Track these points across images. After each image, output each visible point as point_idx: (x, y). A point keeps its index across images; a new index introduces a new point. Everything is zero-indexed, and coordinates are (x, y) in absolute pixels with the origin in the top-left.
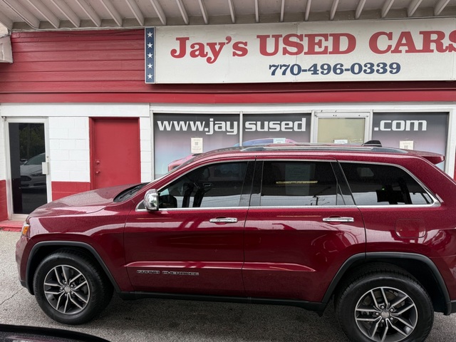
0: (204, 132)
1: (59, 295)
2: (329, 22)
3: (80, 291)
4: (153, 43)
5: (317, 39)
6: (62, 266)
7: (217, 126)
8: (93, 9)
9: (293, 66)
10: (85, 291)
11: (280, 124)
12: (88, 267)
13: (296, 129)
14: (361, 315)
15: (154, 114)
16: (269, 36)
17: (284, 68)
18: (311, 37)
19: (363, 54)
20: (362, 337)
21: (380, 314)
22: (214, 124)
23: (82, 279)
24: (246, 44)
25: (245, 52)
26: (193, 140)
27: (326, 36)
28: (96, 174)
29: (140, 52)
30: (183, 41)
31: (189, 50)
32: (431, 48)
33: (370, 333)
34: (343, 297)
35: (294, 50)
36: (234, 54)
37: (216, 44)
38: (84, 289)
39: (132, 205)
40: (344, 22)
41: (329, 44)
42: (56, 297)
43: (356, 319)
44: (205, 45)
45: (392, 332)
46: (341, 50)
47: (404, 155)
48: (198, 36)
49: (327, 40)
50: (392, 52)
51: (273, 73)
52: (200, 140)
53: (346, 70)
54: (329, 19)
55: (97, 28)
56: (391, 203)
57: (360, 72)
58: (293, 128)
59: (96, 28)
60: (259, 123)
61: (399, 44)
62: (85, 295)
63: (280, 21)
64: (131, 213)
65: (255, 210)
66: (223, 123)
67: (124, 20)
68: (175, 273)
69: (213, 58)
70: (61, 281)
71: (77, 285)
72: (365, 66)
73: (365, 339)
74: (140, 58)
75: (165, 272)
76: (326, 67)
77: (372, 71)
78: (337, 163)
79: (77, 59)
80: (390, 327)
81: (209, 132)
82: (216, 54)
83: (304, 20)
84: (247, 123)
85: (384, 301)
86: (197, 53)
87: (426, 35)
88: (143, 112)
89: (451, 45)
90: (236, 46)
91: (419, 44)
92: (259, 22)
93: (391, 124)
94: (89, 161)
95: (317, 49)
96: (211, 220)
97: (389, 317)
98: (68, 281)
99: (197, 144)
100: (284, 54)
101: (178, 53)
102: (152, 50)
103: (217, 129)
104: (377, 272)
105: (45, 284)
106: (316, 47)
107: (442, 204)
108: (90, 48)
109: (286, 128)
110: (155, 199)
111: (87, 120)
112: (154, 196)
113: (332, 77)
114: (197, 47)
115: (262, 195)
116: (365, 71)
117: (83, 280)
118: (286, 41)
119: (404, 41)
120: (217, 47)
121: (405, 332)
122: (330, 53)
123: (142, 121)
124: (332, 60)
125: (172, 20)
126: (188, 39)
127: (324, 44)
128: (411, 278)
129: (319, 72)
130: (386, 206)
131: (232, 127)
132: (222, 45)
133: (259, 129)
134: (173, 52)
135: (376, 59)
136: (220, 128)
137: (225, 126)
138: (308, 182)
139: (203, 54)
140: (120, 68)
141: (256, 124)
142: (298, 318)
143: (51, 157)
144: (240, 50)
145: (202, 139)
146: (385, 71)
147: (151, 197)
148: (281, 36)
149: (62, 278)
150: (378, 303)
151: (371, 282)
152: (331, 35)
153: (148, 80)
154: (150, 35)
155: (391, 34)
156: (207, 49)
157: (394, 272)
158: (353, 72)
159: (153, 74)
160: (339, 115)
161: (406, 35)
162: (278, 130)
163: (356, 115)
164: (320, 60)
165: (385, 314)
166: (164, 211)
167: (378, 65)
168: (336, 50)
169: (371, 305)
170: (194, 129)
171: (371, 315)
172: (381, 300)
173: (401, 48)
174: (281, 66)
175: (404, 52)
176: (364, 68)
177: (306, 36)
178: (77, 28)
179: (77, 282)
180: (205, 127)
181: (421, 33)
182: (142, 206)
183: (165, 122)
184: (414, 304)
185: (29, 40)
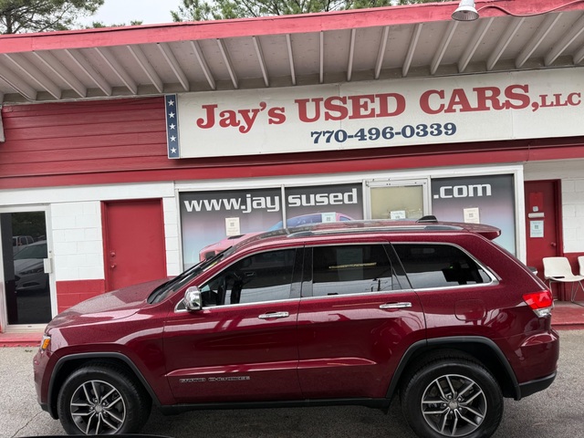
0: (240, 210)
1: (89, 416)
2: (374, 81)
3: (113, 409)
4: (175, 112)
5: (362, 102)
6: (92, 381)
7: (255, 203)
8: (102, 76)
9: (338, 132)
10: (119, 409)
11: (328, 197)
12: (123, 381)
13: (346, 201)
14: (428, 408)
15: (180, 193)
16: (308, 100)
17: (327, 135)
18: (356, 99)
19: (413, 116)
20: (431, 432)
21: (448, 405)
22: (252, 201)
23: (115, 395)
24: (283, 110)
25: (282, 119)
26: (228, 221)
27: (372, 98)
28: (111, 268)
29: (159, 123)
30: (210, 110)
31: (218, 119)
32: (487, 106)
33: (439, 425)
34: (408, 389)
35: (338, 114)
36: (271, 122)
37: (249, 111)
38: (119, 407)
39: (169, 306)
40: (391, 81)
41: (376, 106)
42: (85, 419)
43: (424, 413)
44: (237, 112)
45: (462, 424)
46: (389, 112)
47: (458, 232)
48: (228, 103)
49: (373, 101)
50: (446, 111)
51: (316, 141)
52: (236, 220)
53: (397, 133)
54: (374, 78)
55: (108, 97)
56: (460, 284)
57: (412, 135)
58: (343, 201)
59: (106, 98)
60: (304, 197)
61: (452, 102)
62: (120, 414)
63: (319, 83)
64: (169, 315)
65: (307, 301)
66: (263, 199)
67: (140, 87)
68: (222, 379)
69: (246, 127)
70: (91, 400)
71: (110, 402)
72: (418, 128)
73: (434, 434)
74: (161, 129)
75: (212, 379)
76: (374, 131)
77: (426, 134)
78: (390, 245)
79: (84, 134)
80: (459, 418)
81: (246, 210)
82: (250, 122)
83: (347, 81)
84: (290, 198)
85: (451, 391)
86: (228, 122)
87: (481, 92)
88: (166, 192)
89: (507, 102)
90: (271, 113)
91: (474, 102)
92: (296, 85)
93: (452, 190)
94: (102, 254)
95: (363, 112)
96: (260, 316)
97: (458, 408)
98: (100, 399)
99: (232, 224)
100: (327, 119)
101: (205, 123)
102: (174, 121)
103: (255, 206)
104: (440, 359)
105: (72, 404)
106: (362, 110)
107: (500, 282)
108: (100, 121)
109: (335, 201)
110: (198, 297)
111: (99, 204)
112: (196, 294)
113: (381, 143)
114: (227, 115)
115: (314, 282)
116: (418, 134)
117: (117, 396)
118: (328, 105)
119: (457, 99)
120: (251, 115)
121: (475, 422)
122: (378, 116)
123: (165, 202)
124: (381, 123)
125: (196, 85)
126: (216, 106)
127: (370, 106)
128: (476, 363)
129: (367, 138)
130: (456, 287)
131: (273, 203)
132: (256, 112)
133: (304, 204)
134: (200, 122)
135: (429, 120)
136: (259, 204)
137: (265, 202)
138: (362, 265)
139: (234, 123)
140: (136, 142)
141: (300, 198)
142: (363, 420)
143: (55, 252)
144: (277, 117)
145: (238, 219)
146: (440, 133)
147: (193, 295)
148: (322, 99)
149: (92, 396)
150: (445, 393)
151: (436, 370)
152: (377, 96)
153: (172, 155)
154: (171, 103)
155: (442, 91)
156: (239, 117)
157: (458, 358)
158: (405, 135)
159: (177, 147)
160: (393, 184)
161: (459, 93)
162: (326, 203)
163: (412, 183)
164: (367, 124)
165: (453, 405)
166: (207, 309)
167: (432, 127)
168: (384, 113)
169: (438, 397)
170: (228, 207)
171: (439, 407)
172: (447, 390)
173: (455, 107)
174: (324, 133)
175: (458, 110)
176: (416, 131)
177: (350, 98)
178: (84, 99)
179: (110, 400)
180: (241, 205)
181: (474, 90)
182: (182, 306)
183: (193, 202)
184: (481, 391)
185: (24, 114)
